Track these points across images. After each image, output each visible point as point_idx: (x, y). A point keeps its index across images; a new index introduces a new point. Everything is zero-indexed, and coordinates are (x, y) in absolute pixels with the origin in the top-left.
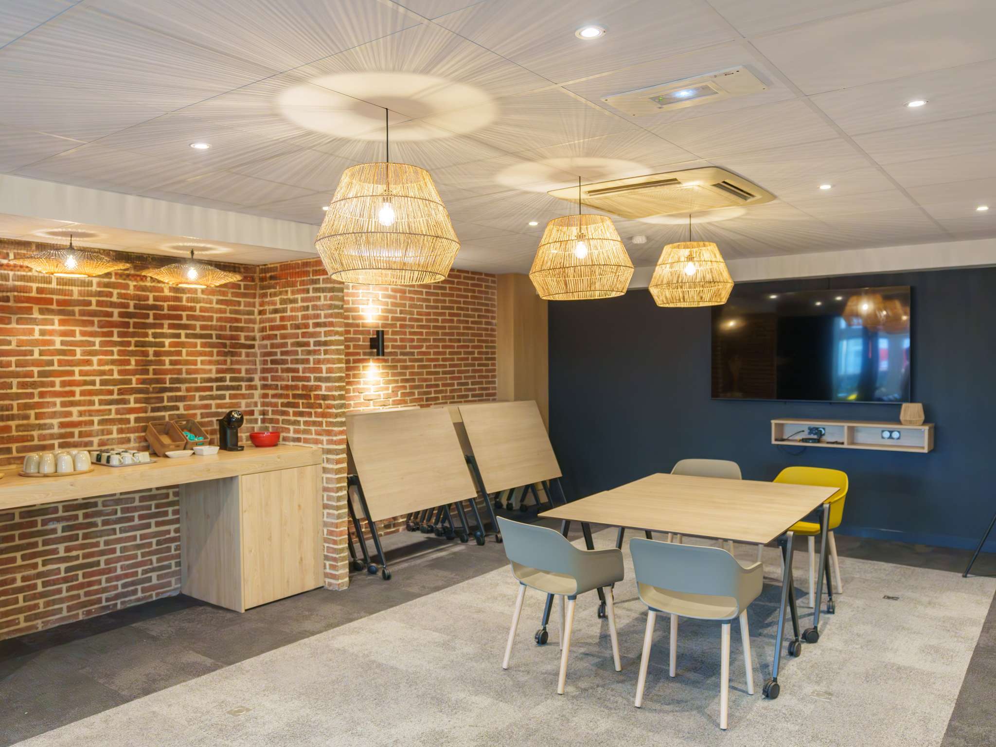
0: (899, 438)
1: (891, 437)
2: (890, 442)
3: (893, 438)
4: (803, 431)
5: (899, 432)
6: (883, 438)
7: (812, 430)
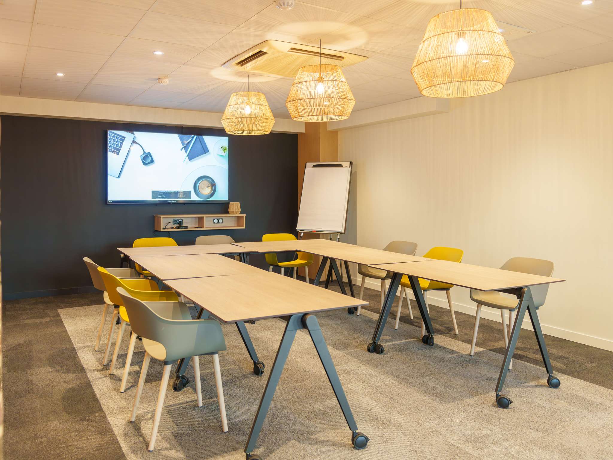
0: (222, 223)
1: (218, 222)
2: (218, 225)
3: (220, 223)
4: (170, 222)
5: (222, 219)
6: (214, 223)
7: (175, 222)
